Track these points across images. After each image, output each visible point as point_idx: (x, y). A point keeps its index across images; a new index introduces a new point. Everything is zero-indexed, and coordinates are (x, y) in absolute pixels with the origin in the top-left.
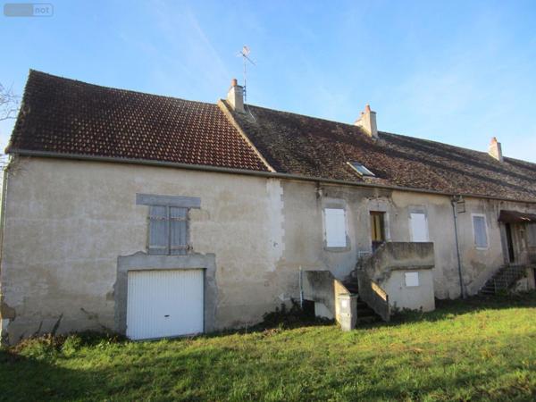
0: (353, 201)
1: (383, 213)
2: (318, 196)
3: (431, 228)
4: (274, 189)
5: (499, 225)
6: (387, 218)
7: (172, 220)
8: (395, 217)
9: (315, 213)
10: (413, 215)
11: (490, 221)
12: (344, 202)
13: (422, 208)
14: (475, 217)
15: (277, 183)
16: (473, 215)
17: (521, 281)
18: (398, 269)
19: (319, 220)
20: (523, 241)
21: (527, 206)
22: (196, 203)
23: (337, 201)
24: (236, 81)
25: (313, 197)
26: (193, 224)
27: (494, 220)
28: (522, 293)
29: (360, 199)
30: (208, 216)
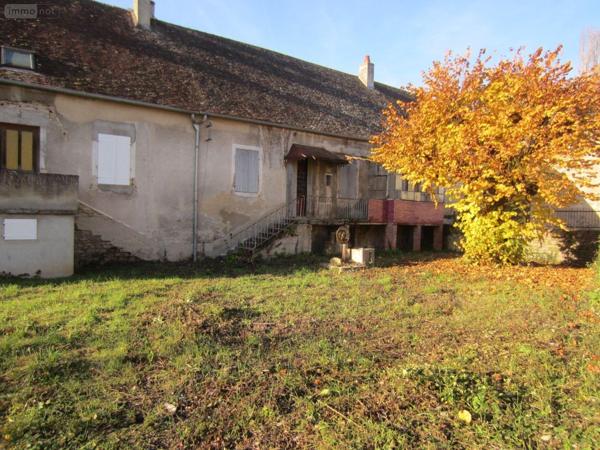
1: (36, 129)
3: (141, 159)
5: (286, 164)
6: (43, 135)
8: (61, 137)
10: (103, 137)
11: (269, 156)
13: (128, 128)
14: (238, 150)
16: (235, 146)
17: (284, 241)
20: (328, 189)
21: (346, 144)
27: (278, 157)
28: (281, 256)
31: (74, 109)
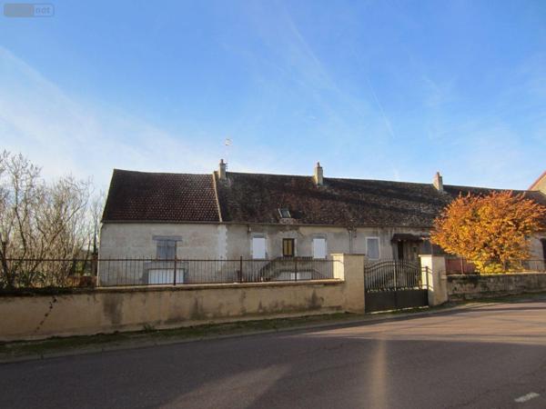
0: (271, 233)
1: (293, 240)
2: (248, 232)
4: (222, 230)
5: (392, 243)
6: (296, 241)
7: (168, 247)
8: (301, 242)
9: (246, 241)
10: (315, 240)
11: (383, 241)
12: (266, 234)
13: (323, 235)
14: (368, 240)
15: (224, 227)
16: (367, 238)
18: (285, 271)
19: (248, 245)
20: (415, 254)
21: (423, 230)
22: (180, 239)
23: (261, 234)
24: (222, 161)
25: (245, 233)
26: (178, 248)
27: (387, 241)
29: (276, 232)
30: (186, 244)
31: (305, 231)
